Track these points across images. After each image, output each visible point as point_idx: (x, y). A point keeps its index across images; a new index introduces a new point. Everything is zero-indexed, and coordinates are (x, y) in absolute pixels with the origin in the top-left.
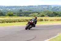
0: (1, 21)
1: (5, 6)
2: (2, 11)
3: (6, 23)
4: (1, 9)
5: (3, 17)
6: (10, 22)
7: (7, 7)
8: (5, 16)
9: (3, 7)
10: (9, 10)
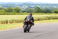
0: (47, 18)
1: (51, 4)
2: (48, 8)
3: (52, 20)
4: (48, 7)
5: (50, 14)
6: (56, 19)
7: (53, 5)
8: (51, 13)
9: (49, 4)
10: (55, 7)
